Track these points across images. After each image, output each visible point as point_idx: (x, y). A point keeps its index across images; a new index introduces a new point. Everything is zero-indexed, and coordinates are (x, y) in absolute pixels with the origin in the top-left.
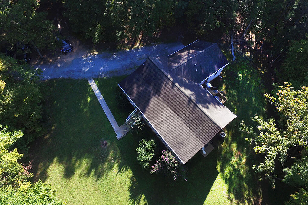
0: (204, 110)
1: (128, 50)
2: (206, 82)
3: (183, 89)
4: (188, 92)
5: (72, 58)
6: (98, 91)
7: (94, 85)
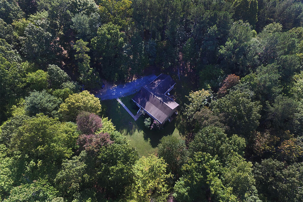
0: (166, 104)
1: (130, 82)
2: (167, 92)
3: (158, 97)
4: (160, 98)
5: (106, 90)
6: (122, 103)
7: (119, 101)
